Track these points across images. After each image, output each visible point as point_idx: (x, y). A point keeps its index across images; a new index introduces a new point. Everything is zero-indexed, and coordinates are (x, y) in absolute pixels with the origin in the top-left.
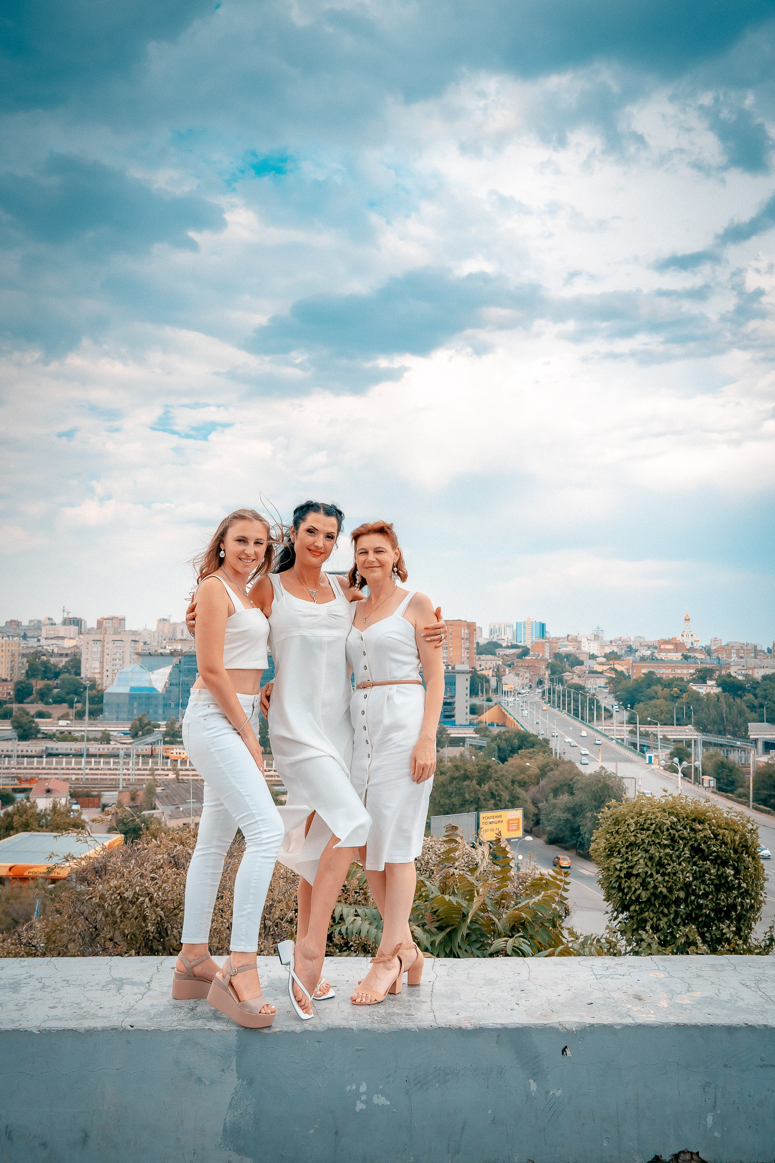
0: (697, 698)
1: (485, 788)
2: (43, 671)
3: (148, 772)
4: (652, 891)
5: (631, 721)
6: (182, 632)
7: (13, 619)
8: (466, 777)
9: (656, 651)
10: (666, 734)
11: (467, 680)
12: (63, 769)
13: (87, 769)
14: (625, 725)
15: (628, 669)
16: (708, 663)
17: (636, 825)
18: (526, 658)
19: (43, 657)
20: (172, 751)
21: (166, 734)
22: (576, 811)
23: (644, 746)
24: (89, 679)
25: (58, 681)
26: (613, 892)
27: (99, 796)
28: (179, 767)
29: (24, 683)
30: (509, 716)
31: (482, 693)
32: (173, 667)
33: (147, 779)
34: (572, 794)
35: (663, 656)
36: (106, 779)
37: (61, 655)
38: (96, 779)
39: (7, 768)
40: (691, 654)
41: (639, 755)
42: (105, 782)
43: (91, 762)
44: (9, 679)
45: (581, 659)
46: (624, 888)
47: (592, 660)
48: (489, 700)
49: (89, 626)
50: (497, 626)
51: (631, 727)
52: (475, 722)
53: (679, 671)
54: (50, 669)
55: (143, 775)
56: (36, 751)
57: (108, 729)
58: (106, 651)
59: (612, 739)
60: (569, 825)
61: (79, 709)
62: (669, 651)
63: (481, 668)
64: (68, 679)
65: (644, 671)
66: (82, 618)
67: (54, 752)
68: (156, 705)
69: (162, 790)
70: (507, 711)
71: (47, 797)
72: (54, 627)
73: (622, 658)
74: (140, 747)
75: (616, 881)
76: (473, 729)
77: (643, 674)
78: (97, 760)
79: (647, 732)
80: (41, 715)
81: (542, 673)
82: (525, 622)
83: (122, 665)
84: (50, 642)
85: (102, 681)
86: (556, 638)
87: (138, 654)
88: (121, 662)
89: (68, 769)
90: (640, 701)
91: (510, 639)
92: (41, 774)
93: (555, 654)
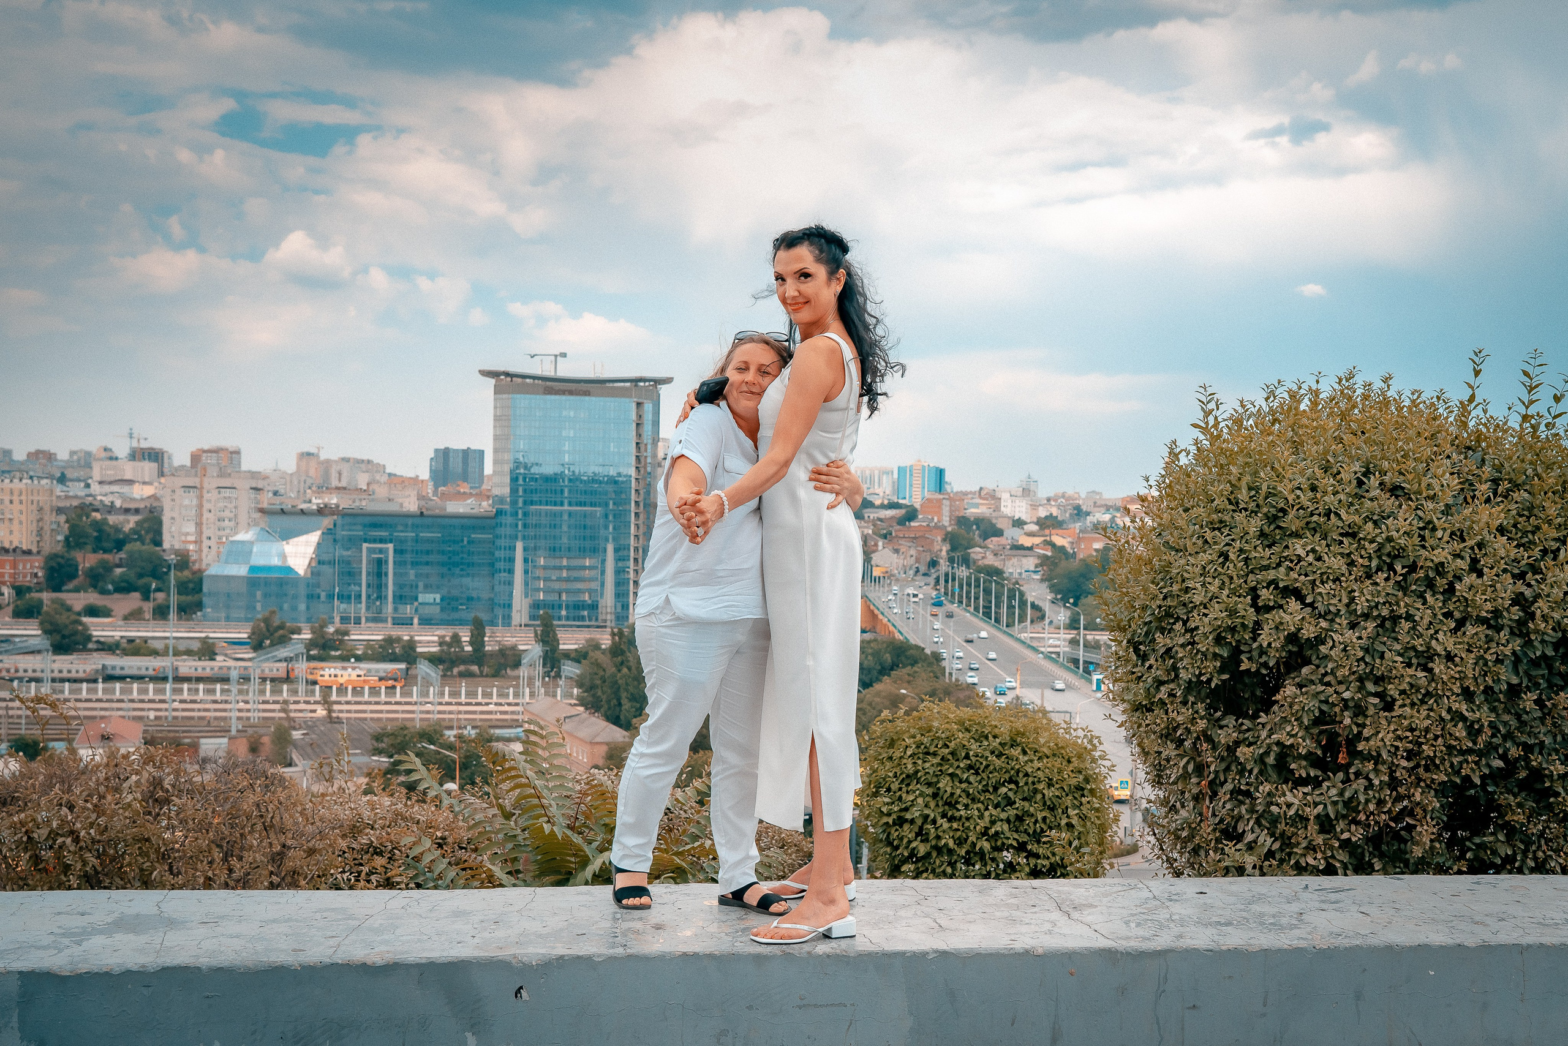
2: (96, 538)
3: (279, 706)
6: (340, 474)
7: (41, 449)
9: (1118, 515)
12: (132, 701)
13: (174, 701)
14: (1062, 631)
15: (1072, 543)
18: (913, 524)
19: (94, 514)
20: (322, 673)
21: (311, 644)
23: (1091, 663)
24: (177, 553)
25: (122, 555)
27: (195, 747)
28: (334, 697)
29: (62, 557)
30: (880, 617)
32: (323, 533)
33: (278, 718)
36: (207, 718)
37: (127, 511)
38: (192, 718)
41: (1081, 678)
42: (205, 723)
43: (181, 690)
44: (35, 550)
45: (999, 526)
47: (1016, 529)
49: (176, 463)
51: (1070, 634)
54: (109, 535)
55: (273, 711)
56: (84, 671)
57: (212, 635)
58: (207, 506)
59: (1041, 653)
61: (160, 601)
64: (140, 551)
65: (1097, 546)
66: (165, 449)
67: (118, 672)
68: (295, 597)
69: (303, 735)
70: (880, 610)
71: (104, 748)
72: (114, 463)
73: (1065, 526)
74: (267, 666)
77: (1096, 550)
78: (193, 686)
79: (1097, 642)
80: (93, 611)
81: (936, 547)
82: (911, 466)
83: (235, 530)
84: (107, 488)
85: (200, 555)
86: (961, 492)
87: (262, 511)
88: (232, 524)
89: (142, 701)
90: (1088, 593)
91: (887, 493)
92: (94, 709)
93: (958, 517)
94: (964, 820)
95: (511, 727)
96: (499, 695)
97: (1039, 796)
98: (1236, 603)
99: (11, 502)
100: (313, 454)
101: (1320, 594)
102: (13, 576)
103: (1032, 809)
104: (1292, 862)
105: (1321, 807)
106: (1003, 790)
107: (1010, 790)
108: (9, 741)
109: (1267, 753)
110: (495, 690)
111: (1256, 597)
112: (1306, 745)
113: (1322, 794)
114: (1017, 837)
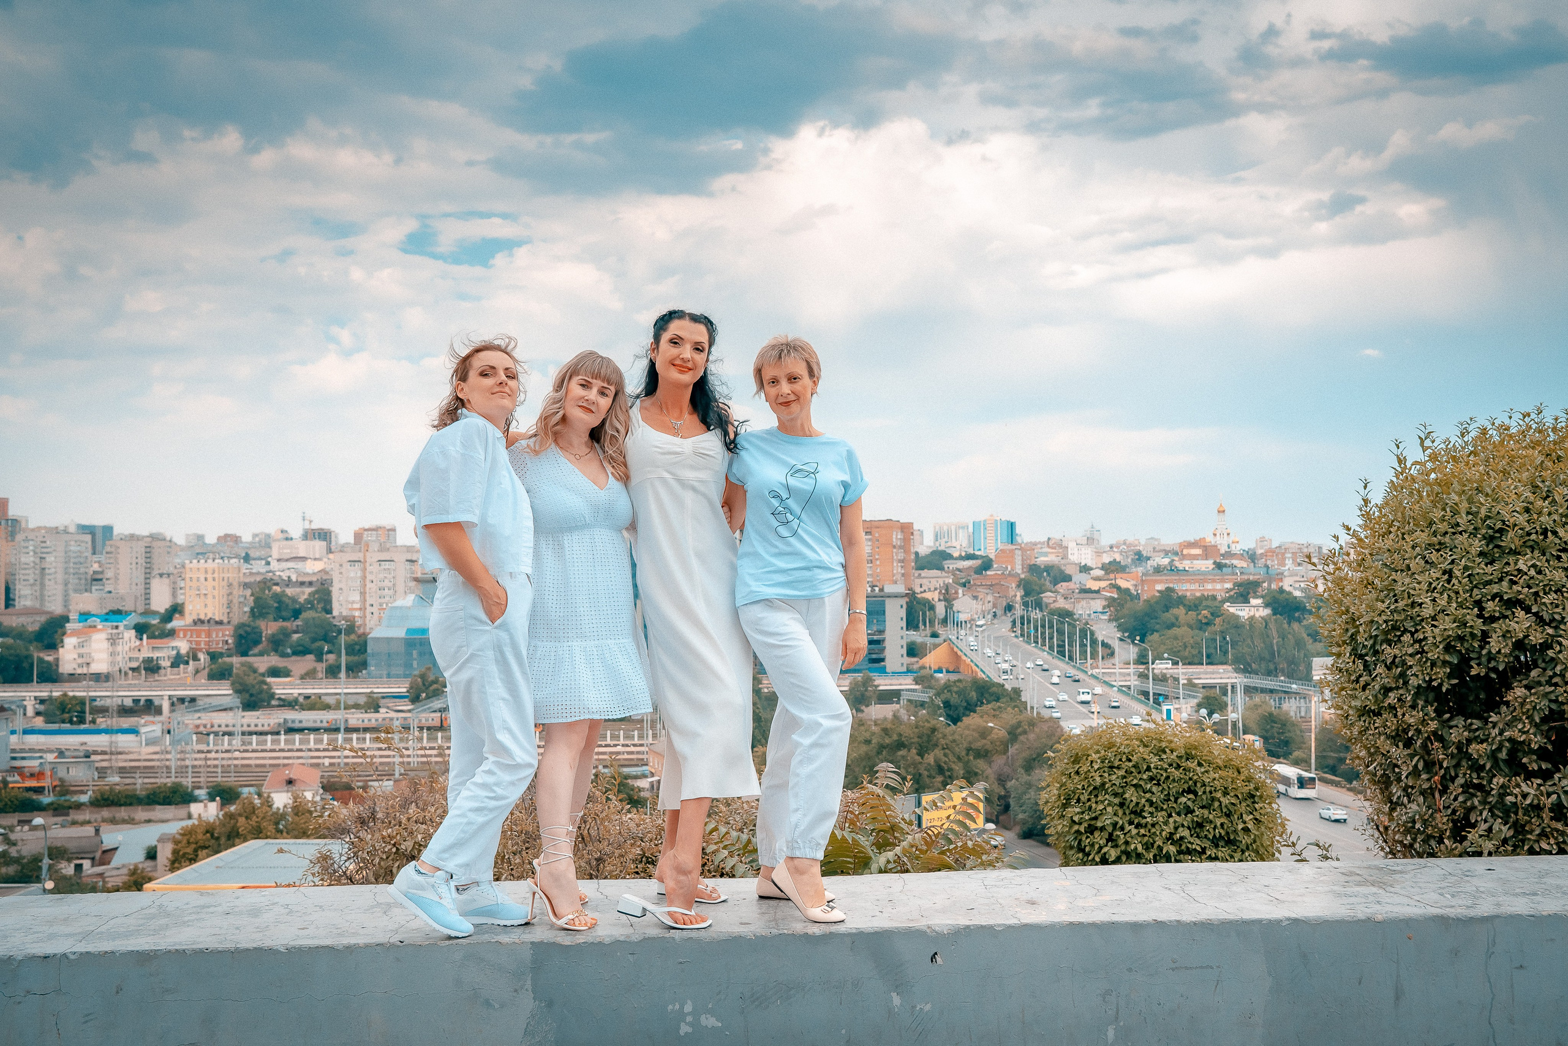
0: (1235, 624)
1: (930, 759)
2: (277, 608)
3: (436, 752)
4: (1123, 848)
7: (229, 532)
8: (900, 744)
9: (1176, 558)
10: (1191, 676)
11: (902, 607)
12: (310, 750)
13: (345, 749)
14: (1132, 666)
15: (1136, 586)
16: (1251, 574)
17: (1103, 762)
18: (989, 573)
19: (275, 588)
23: (1160, 695)
24: (345, 618)
25: (299, 622)
26: (1072, 852)
27: (365, 788)
29: (249, 626)
30: (964, 658)
31: (925, 624)
33: (436, 763)
35: (1186, 564)
36: (374, 764)
37: (302, 584)
38: (361, 764)
39: (227, 751)
40: (1227, 561)
41: (1153, 708)
42: (373, 768)
43: (351, 739)
44: (225, 621)
45: (1068, 572)
46: (1085, 846)
47: (1084, 574)
48: (935, 635)
49: (342, 540)
50: (945, 528)
51: (1141, 668)
52: (915, 667)
53: (1209, 586)
54: (287, 605)
55: (430, 756)
56: (269, 725)
57: (376, 690)
58: (369, 577)
59: (1113, 687)
61: (331, 662)
62: (1195, 557)
63: (922, 590)
64: (314, 619)
65: (1160, 587)
66: (332, 529)
67: (297, 725)
70: (961, 651)
71: (286, 791)
72: (289, 542)
73: (1127, 570)
74: (424, 715)
75: (1075, 838)
76: (912, 677)
77: (1159, 591)
78: (361, 736)
79: (1163, 675)
80: (275, 672)
81: (1012, 593)
82: (985, 521)
83: (394, 597)
84: (284, 565)
85: (364, 621)
86: (1031, 542)
87: (416, 580)
88: (391, 592)
89: (318, 750)
90: (1153, 631)
91: (964, 545)
92: (278, 758)
93: (1030, 566)
94: (1149, 826)
95: (637, 765)
96: (626, 737)
97: (1216, 804)
98: (1464, 615)
99: (206, 579)
101: (1544, 604)
102: (207, 643)
103: (1211, 817)
104: (1526, 848)
105: (1554, 796)
106: (1183, 800)
107: (1189, 799)
108: (207, 788)
109: (1499, 749)
110: (622, 732)
111: (1482, 609)
112: (1537, 741)
113: (1554, 784)
114: (1199, 843)
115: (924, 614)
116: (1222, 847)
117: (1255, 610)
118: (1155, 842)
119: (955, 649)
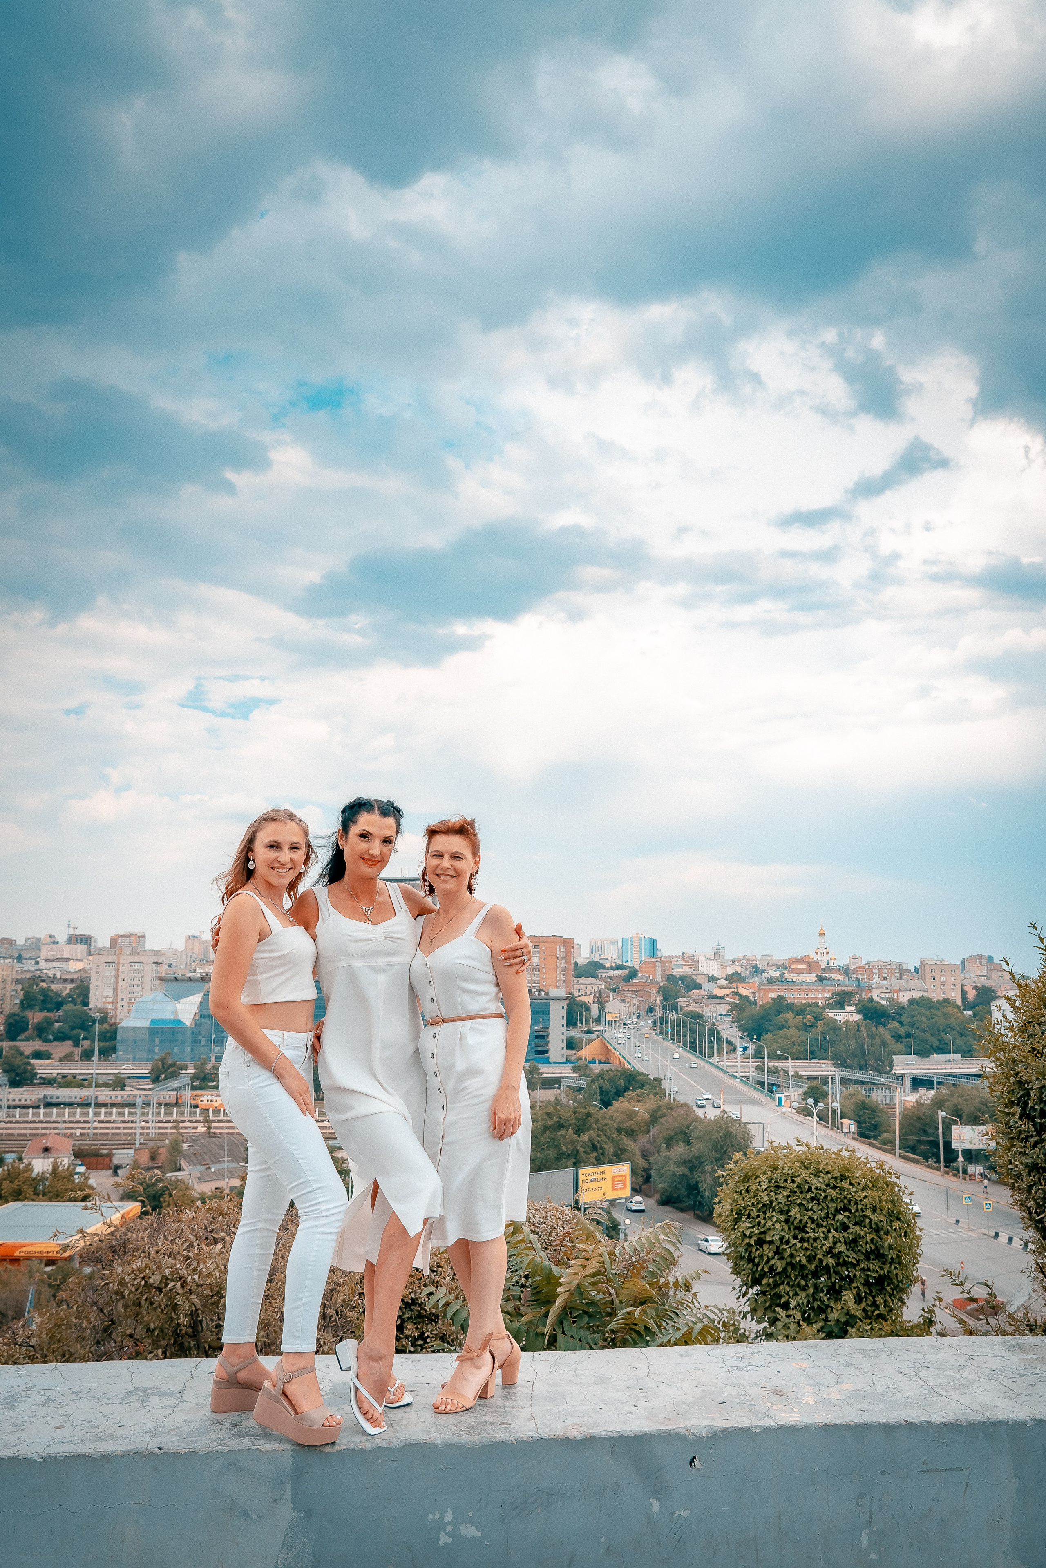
0: (834, 1027)
1: (585, 1137)
2: (43, 1001)
3: (171, 1125)
4: (788, 1260)
5: (758, 1055)
6: (206, 949)
7: (5, 936)
8: (560, 1126)
9: (786, 972)
10: (798, 1070)
11: (563, 1008)
12: (64, 1122)
13: (95, 1121)
14: (751, 1060)
15: (754, 993)
16: (846, 986)
17: (770, 1182)
18: (634, 981)
19: (42, 983)
21: (194, 1078)
22: (693, 1164)
23: (773, 1084)
24: (100, 1011)
25: (60, 1013)
26: (742, 1263)
27: (110, 1156)
28: (211, 1117)
29: (18, 1015)
30: (613, 1051)
31: (582, 1023)
32: (204, 995)
33: (171, 1134)
34: (689, 1143)
35: (794, 977)
36: (118, 1134)
37: (65, 981)
38: (107, 1134)
40: (827, 975)
41: (768, 1095)
42: (118, 1138)
43: (100, 1113)
45: (698, 981)
46: (755, 1257)
47: (711, 983)
49: (100, 945)
50: (599, 943)
51: (757, 1063)
52: (573, 1058)
53: (813, 995)
54: (51, 999)
55: (166, 1128)
56: (31, 1100)
57: (123, 1072)
58: (121, 976)
59: (736, 1077)
60: (685, 1182)
61: (86, 1047)
62: (801, 971)
63: (580, 994)
64: (73, 1010)
65: (773, 995)
66: (93, 935)
67: (55, 1100)
68: (182, 1042)
69: (189, 1146)
70: (611, 1045)
71: (44, 1158)
72: (56, 946)
73: (746, 980)
74: (162, 1094)
75: (746, 1250)
76: (571, 1067)
77: (772, 999)
78: (109, 1110)
79: (776, 1068)
80: (38, 1055)
81: (653, 998)
82: (632, 938)
83: (141, 993)
84: (51, 965)
85: (116, 1013)
86: (669, 956)
87: (161, 979)
88: (139, 989)
89: (71, 1122)
90: (767, 1031)
91: (614, 958)
92: (37, 1128)
93: (668, 975)
100: (197, 937)
103: (862, 1233)
106: (840, 1217)
107: (845, 1216)
114: (855, 1256)
115: (581, 1015)
116: (873, 1260)
117: (849, 1015)
118: (816, 1255)
119: (607, 1044)
